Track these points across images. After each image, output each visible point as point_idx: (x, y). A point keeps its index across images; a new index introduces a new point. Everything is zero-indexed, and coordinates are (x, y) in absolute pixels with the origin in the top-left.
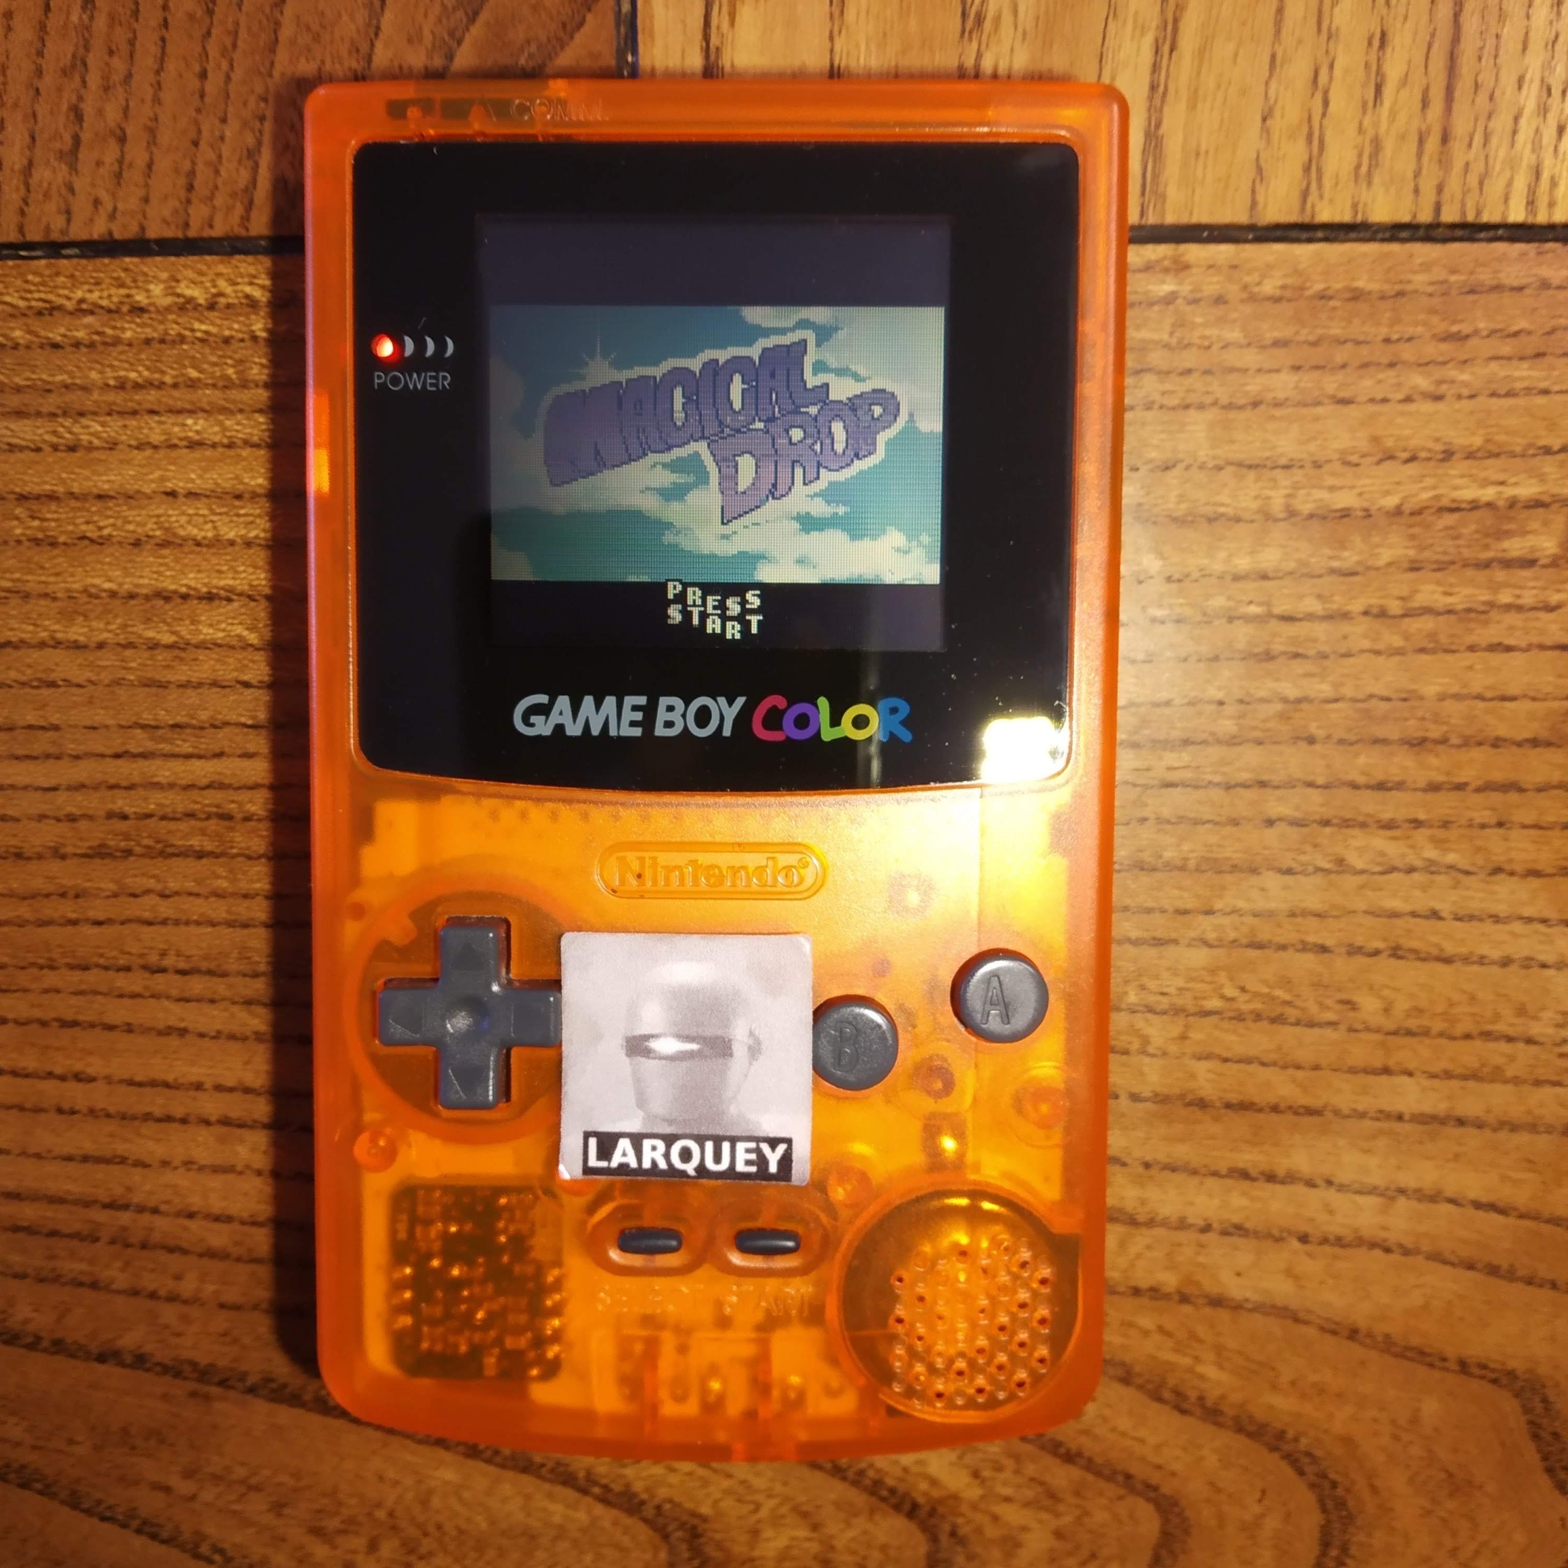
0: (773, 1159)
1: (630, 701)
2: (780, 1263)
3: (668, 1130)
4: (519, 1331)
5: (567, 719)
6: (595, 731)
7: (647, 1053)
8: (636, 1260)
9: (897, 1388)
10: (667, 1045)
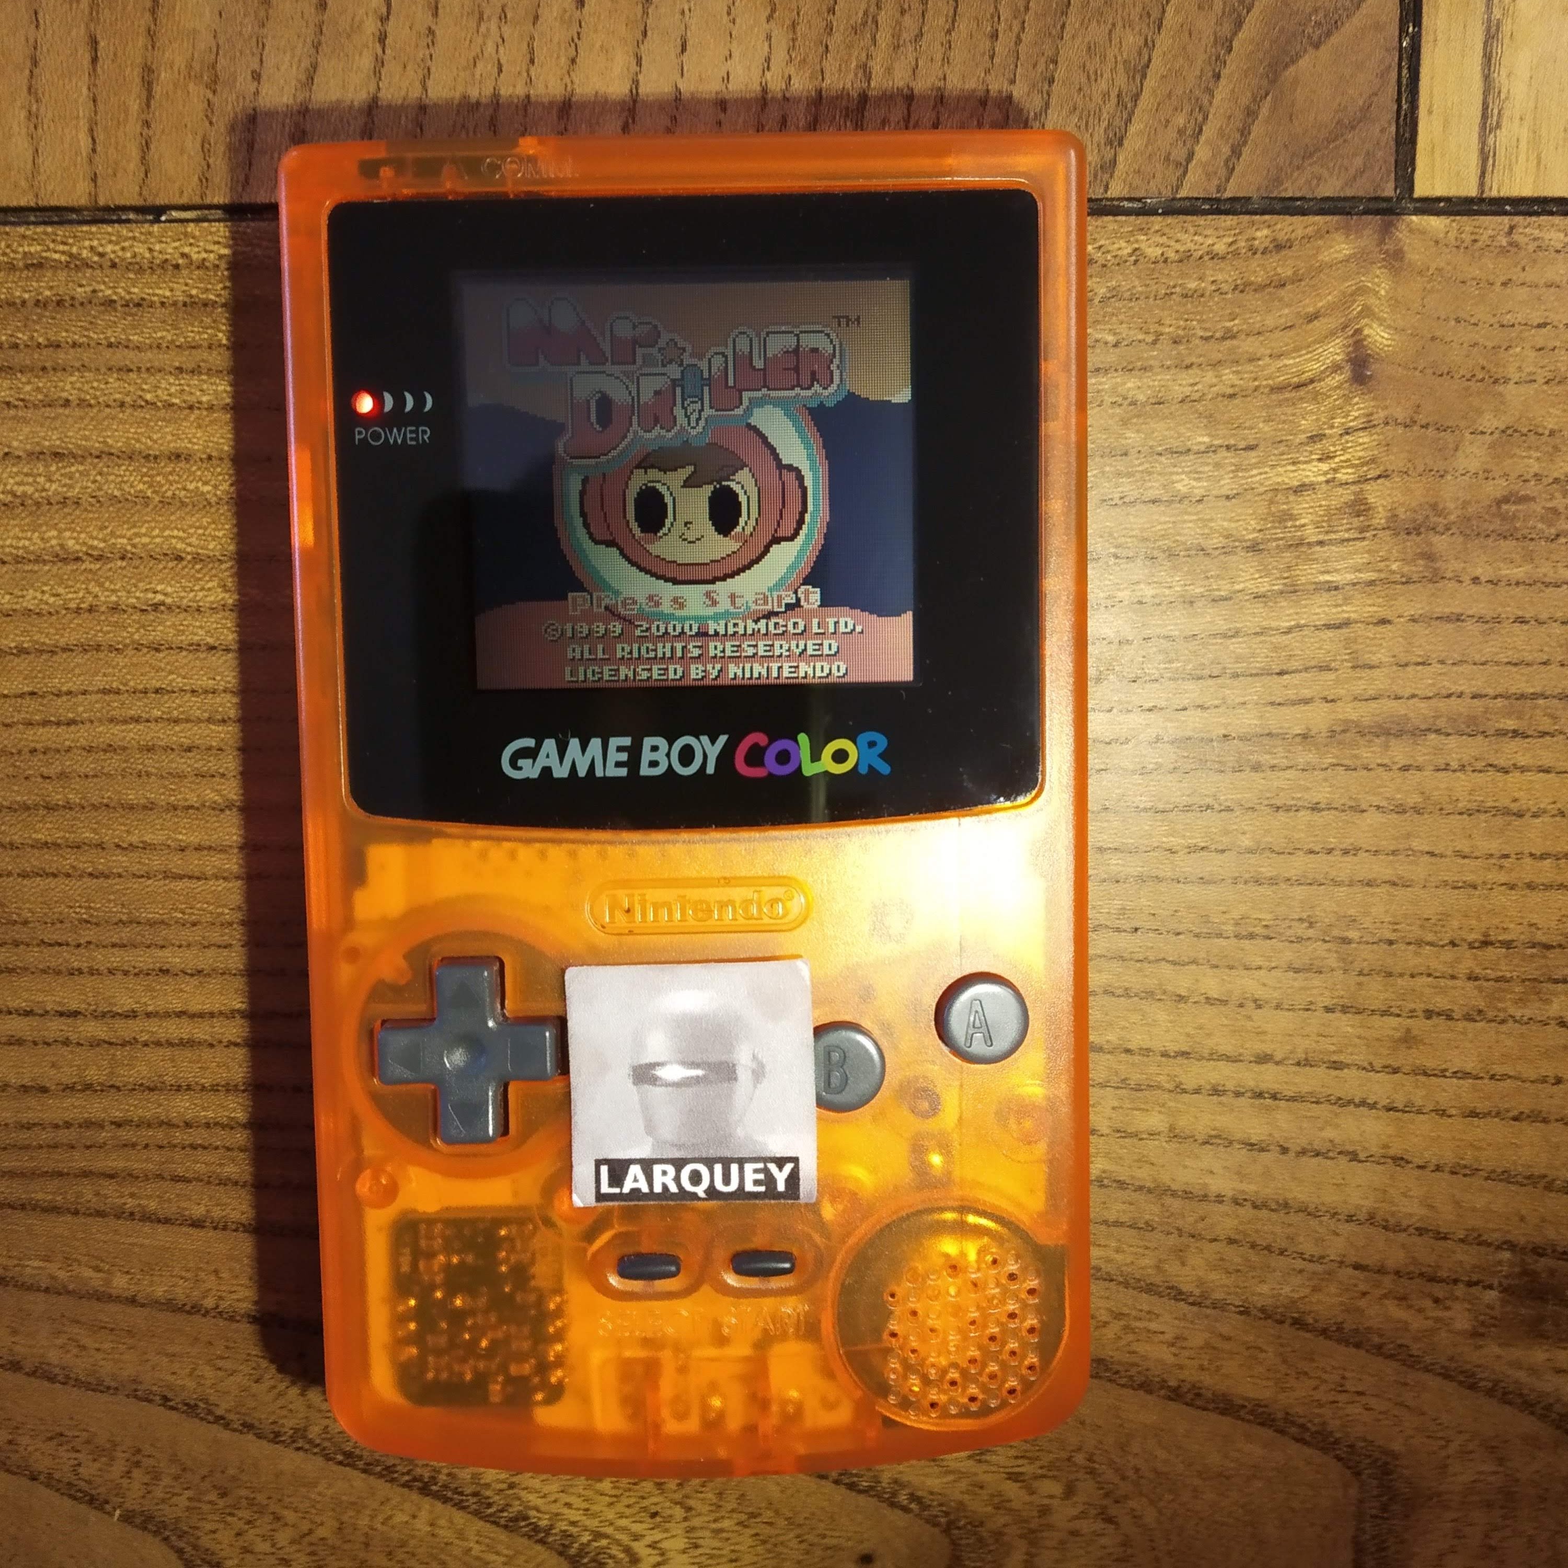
0: (781, 1177)
1: (614, 742)
2: (776, 1283)
3: (677, 1154)
4: (521, 1358)
5: (553, 762)
6: (582, 773)
7: (654, 1081)
8: (636, 1285)
9: (892, 1399)
10: (673, 1072)
